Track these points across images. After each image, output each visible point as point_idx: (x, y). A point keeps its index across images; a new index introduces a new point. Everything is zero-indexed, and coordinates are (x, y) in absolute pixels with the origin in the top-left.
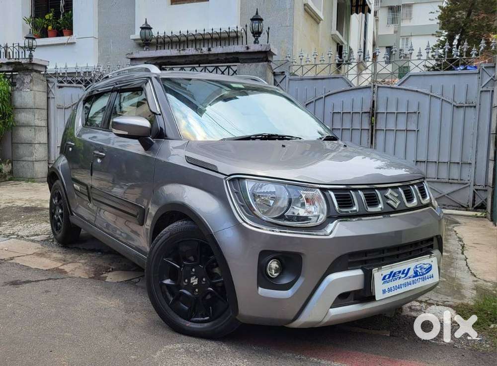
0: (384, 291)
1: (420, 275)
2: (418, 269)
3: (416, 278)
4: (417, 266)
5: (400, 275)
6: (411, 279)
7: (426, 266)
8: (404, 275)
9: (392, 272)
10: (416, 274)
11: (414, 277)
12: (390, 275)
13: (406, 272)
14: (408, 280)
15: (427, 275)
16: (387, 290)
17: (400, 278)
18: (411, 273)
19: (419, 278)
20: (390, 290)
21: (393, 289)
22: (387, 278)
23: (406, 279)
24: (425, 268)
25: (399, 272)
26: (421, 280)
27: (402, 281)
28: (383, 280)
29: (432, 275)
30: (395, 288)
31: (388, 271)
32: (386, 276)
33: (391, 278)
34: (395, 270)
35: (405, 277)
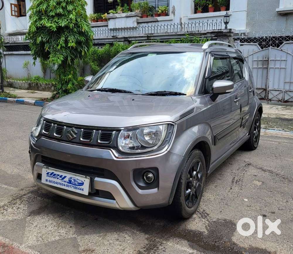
1: (73, 184)
2: (73, 180)
3: (70, 184)
4: (72, 178)
5: (59, 177)
6: (66, 183)
7: (80, 182)
8: (61, 178)
9: (53, 173)
10: (70, 182)
11: (68, 183)
13: (62, 177)
14: (62, 182)
15: (78, 187)
16: (48, 180)
17: (58, 178)
18: (67, 179)
20: (50, 181)
21: (52, 182)
22: (50, 174)
23: (62, 181)
24: (77, 182)
25: (58, 175)
26: (73, 187)
27: (59, 181)
28: (47, 174)
29: (83, 189)
30: (54, 182)
31: (51, 171)
32: (49, 173)
33: (52, 176)
34: (55, 173)
35: (61, 179)
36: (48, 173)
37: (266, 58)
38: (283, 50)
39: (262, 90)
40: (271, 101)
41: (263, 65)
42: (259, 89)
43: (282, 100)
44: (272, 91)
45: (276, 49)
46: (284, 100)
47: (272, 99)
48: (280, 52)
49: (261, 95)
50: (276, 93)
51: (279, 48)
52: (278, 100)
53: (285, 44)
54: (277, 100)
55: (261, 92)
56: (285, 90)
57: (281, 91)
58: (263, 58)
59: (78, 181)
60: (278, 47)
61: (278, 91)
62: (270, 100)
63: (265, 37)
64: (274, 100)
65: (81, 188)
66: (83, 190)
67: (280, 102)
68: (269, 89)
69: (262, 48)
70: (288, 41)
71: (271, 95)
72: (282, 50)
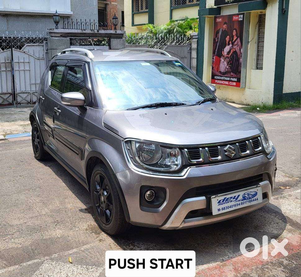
0: (219, 210)
1: (247, 199)
2: (246, 195)
3: (244, 201)
4: (246, 194)
5: (232, 199)
6: (240, 202)
9: (225, 198)
10: (244, 198)
11: (242, 200)
12: (224, 200)
13: (236, 197)
14: (238, 203)
15: (253, 199)
16: (221, 209)
17: (231, 201)
18: (241, 198)
19: (247, 201)
20: (223, 209)
21: (226, 208)
22: (222, 201)
24: (251, 195)
25: (231, 198)
26: (248, 202)
27: (233, 203)
29: (257, 198)
30: (228, 207)
31: (223, 198)
32: (220, 200)
33: (225, 202)
34: (228, 197)
35: (235, 200)
36: (219, 202)
37: (8, 60)
38: (26, 52)
39: (9, 95)
40: (21, 105)
41: (6, 67)
42: (6, 94)
43: (31, 101)
44: (21, 94)
45: (18, 51)
46: (33, 102)
47: (21, 102)
48: (24, 54)
49: (9, 100)
50: (24, 96)
51: (21, 51)
52: (28, 102)
53: (27, 46)
54: (26, 102)
55: (8, 97)
56: (33, 92)
57: (29, 93)
58: (5, 61)
59: (252, 193)
60: (20, 49)
61: (26, 93)
62: (19, 103)
63: (5, 37)
64: (23, 103)
65: (255, 199)
66: (257, 200)
67: (29, 104)
68: (17, 92)
69: (3, 49)
70: (30, 43)
71: (20, 98)
72: (24, 52)
